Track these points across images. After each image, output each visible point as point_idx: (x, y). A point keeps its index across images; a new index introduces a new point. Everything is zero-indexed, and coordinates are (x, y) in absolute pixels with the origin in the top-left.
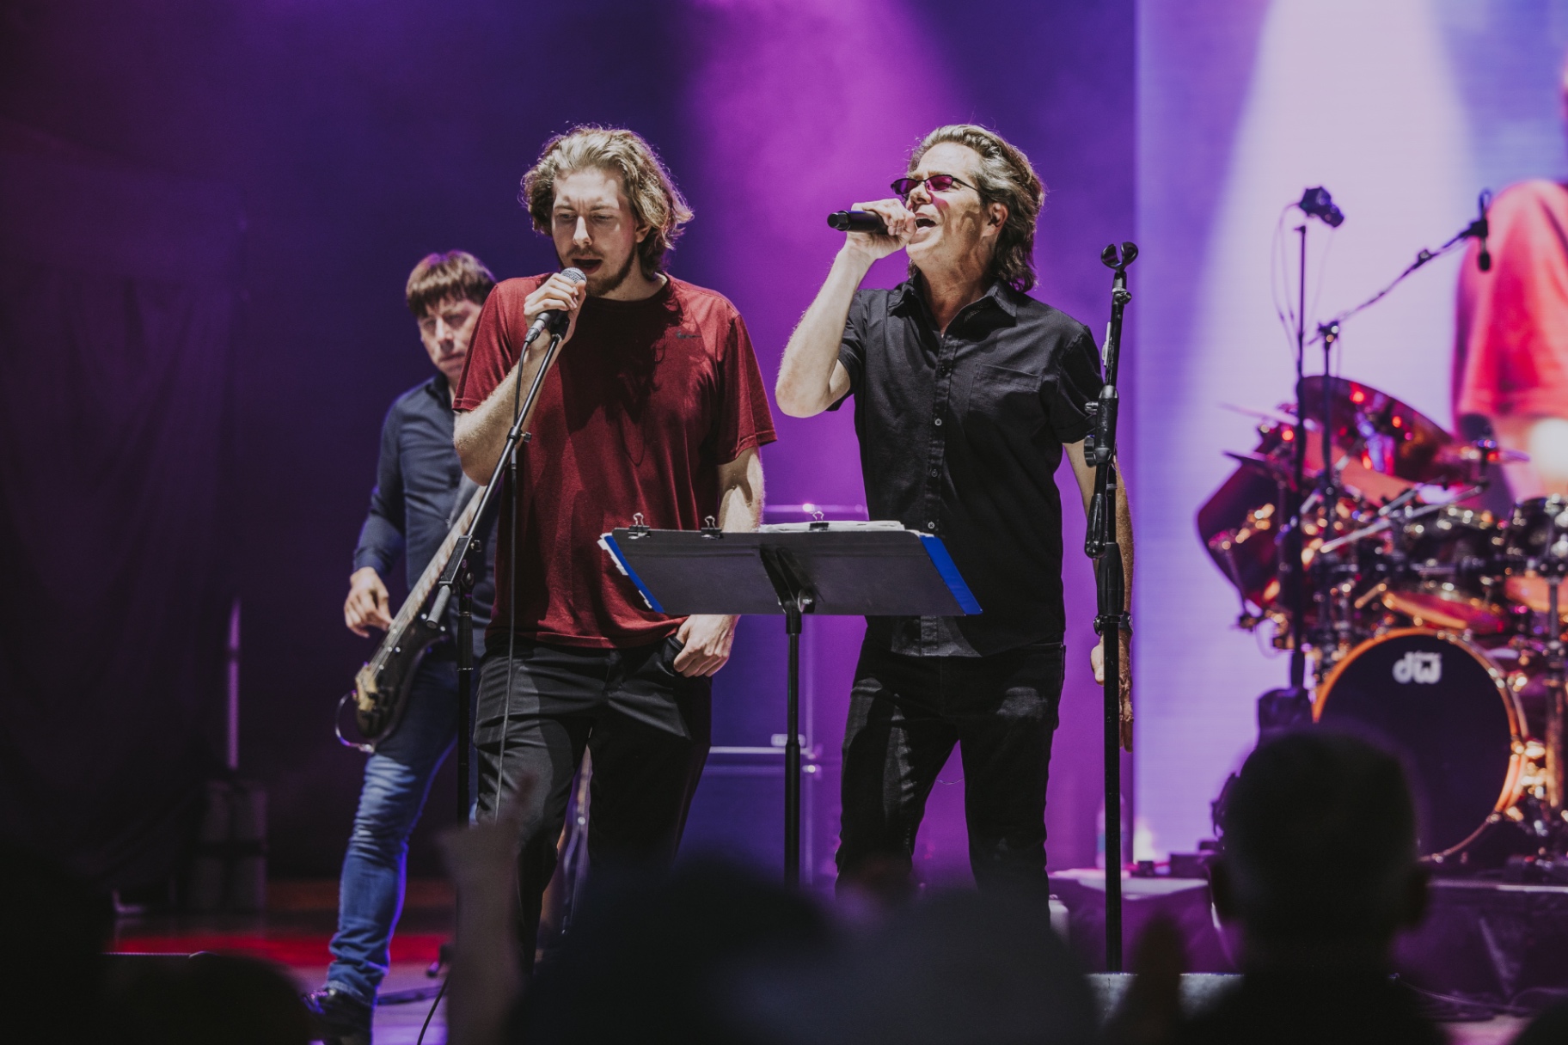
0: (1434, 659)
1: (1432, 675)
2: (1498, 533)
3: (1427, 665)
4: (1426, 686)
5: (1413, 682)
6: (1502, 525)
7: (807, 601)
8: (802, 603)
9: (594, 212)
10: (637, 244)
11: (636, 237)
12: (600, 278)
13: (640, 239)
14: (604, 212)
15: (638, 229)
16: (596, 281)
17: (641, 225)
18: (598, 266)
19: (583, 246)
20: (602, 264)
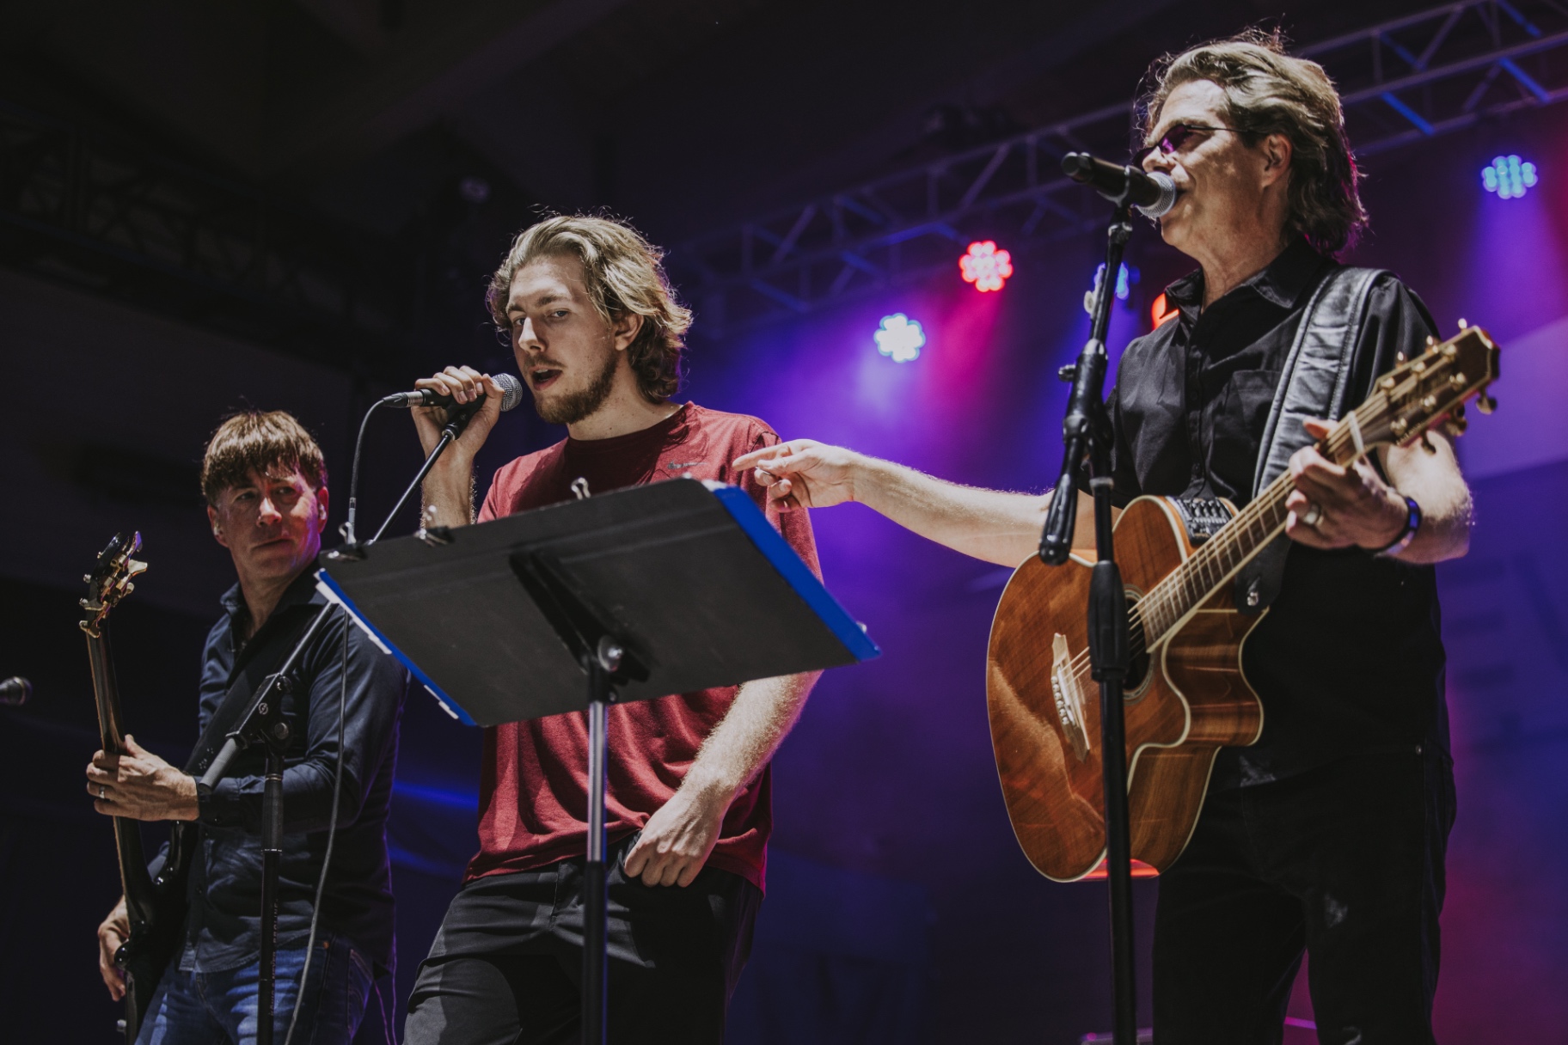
7: (614, 653)
8: (606, 656)
9: (544, 308)
10: (619, 352)
11: (616, 342)
12: (562, 395)
13: (622, 345)
14: (556, 306)
15: (618, 334)
16: (557, 398)
17: (623, 328)
18: (555, 379)
19: (533, 353)
20: (562, 376)
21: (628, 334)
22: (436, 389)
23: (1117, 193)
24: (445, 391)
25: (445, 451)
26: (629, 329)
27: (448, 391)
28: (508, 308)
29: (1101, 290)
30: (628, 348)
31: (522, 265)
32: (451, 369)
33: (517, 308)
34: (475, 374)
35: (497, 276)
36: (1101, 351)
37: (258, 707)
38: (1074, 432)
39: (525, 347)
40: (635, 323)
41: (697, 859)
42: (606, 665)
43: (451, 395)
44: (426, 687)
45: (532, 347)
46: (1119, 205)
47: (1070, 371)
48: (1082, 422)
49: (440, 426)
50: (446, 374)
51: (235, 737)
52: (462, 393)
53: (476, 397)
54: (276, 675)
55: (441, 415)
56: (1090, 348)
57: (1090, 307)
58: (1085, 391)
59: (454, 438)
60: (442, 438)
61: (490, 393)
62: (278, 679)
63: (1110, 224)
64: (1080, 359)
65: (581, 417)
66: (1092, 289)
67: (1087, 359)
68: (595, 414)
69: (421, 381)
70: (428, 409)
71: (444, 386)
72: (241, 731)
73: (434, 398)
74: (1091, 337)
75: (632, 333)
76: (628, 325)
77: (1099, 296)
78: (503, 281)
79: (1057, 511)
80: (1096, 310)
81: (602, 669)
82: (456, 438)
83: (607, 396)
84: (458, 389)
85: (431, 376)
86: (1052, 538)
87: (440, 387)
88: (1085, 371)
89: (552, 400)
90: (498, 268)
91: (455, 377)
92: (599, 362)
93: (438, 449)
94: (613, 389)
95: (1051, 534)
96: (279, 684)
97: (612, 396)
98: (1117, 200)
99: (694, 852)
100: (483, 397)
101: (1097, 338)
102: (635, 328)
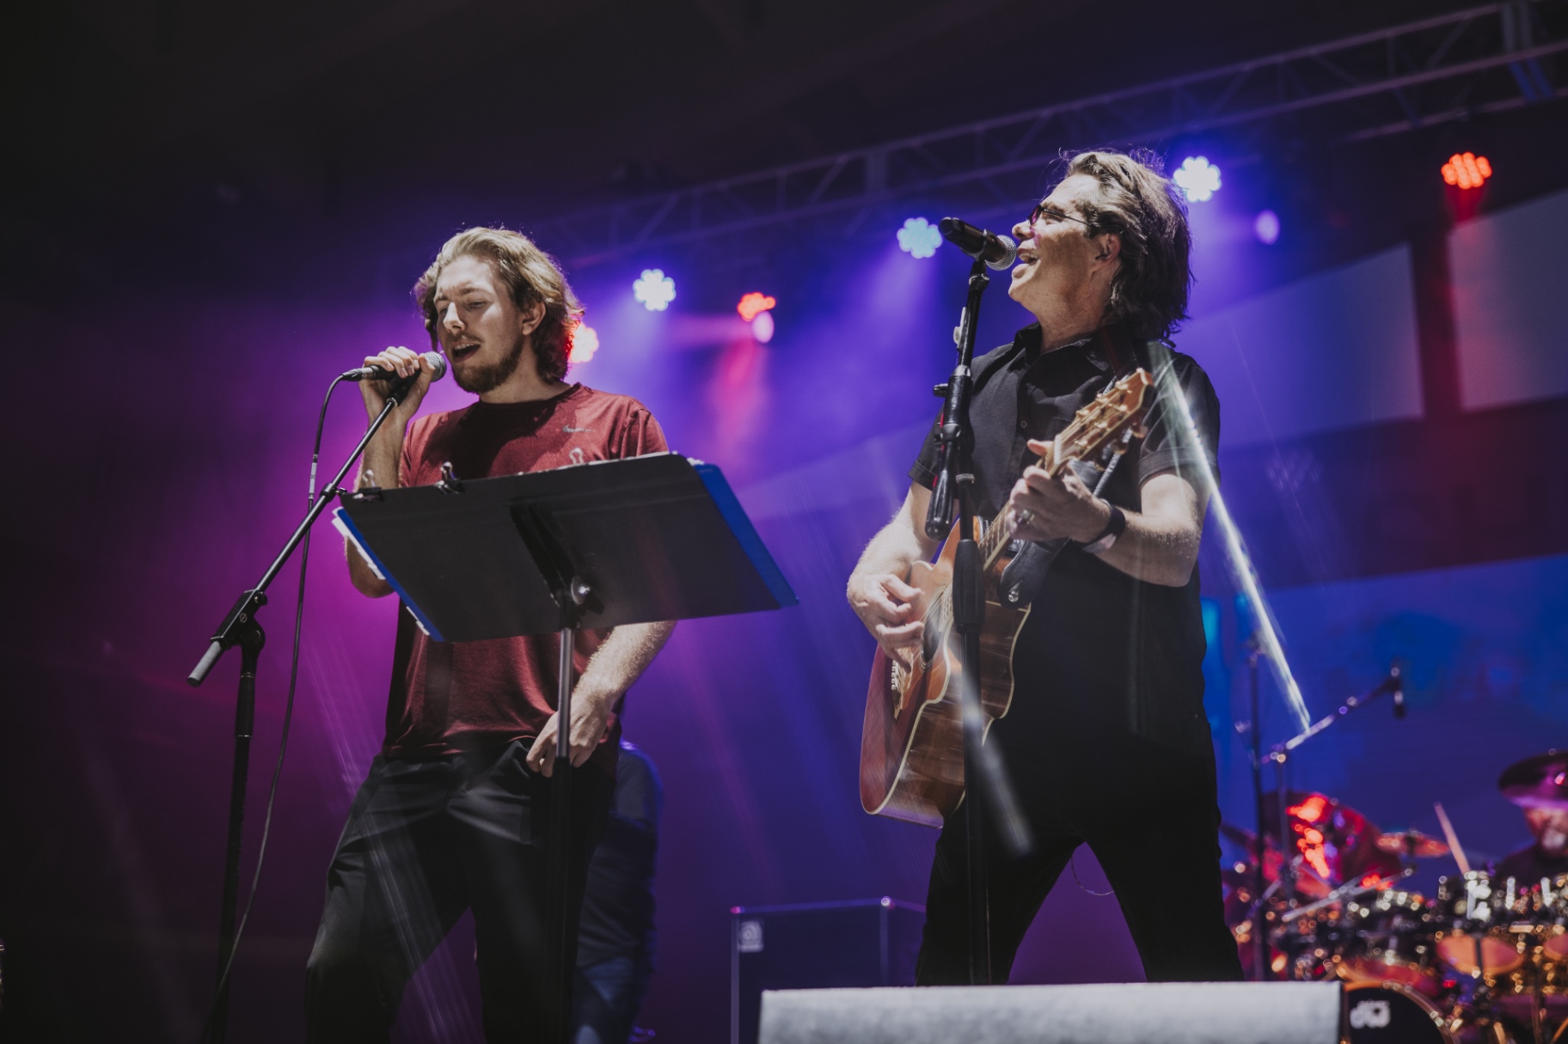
0: (1383, 1006)
1: (1382, 1020)
2: (1427, 911)
3: (1377, 1011)
4: (1377, 1030)
5: (1366, 1028)
6: (1432, 903)
7: (583, 590)
8: (577, 592)
9: (465, 298)
10: (524, 336)
11: (523, 328)
12: (477, 365)
13: (527, 331)
14: (475, 296)
15: (525, 321)
16: (472, 368)
17: (529, 317)
18: (474, 353)
19: (455, 331)
20: (480, 350)
21: (533, 322)
22: (383, 366)
23: (975, 250)
24: (390, 368)
25: (388, 417)
26: (533, 319)
27: (393, 367)
28: (435, 299)
29: (965, 326)
30: (531, 335)
31: (448, 263)
32: (391, 349)
33: (444, 298)
34: (413, 353)
35: (426, 275)
36: (969, 374)
37: (238, 617)
38: (950, 437)
39: (448, 327)
40: (539, 313)
41: (587, 748)
42: (575, 599)
43: (395, 371)
44: (408, 608)
45: (454, 327)
46: (977, 260)
47: (944, 388)
48: (956, 430)
49: (384, 397)
50: (389, 352)
51: (219, 640)
52: (404, 369)
53: (413, 372)
54: (254, 591)
55: (382, 386)
56: (960, 371)
57: (957, 339)
58: (958, 405)
59: (396, 404)
60: (386, 405)
61: (424, 369)
62: (256, 594)
63: (971, 275)
64: (952, 380)
65: (492, 388)
66: (959, 325)
67: (958, 380)
68: (503, 386)
69: (369, 359)
70: (373, 382)
71: (389, 364)
72: (225, 636)
73: (381, 373)
74: (959, 364)
75: (536, 322)
76: (532, 314)
77: (964, 330)
78: (431, 279)
79: (940, 499)
80: (962, 342)
81: (573, 602)
82: (398, 405)
83: (513, 371)
84: (400, 366)
85: (376, 355)
86: (937, 519)
87: (386, 364)
88: (956, 389)
89: (469, 371)
90: (426, 269)
91: (395, 356)
92: (509, 344)
93: (382, 415)
94: (520, 365)
95: (936, 516)
96: (256, 598)
97: (518, 371)
98: (976, 256)
99: (584, 743)
100: (419, 371)
101: (964, 364)
102: (538, 318)
